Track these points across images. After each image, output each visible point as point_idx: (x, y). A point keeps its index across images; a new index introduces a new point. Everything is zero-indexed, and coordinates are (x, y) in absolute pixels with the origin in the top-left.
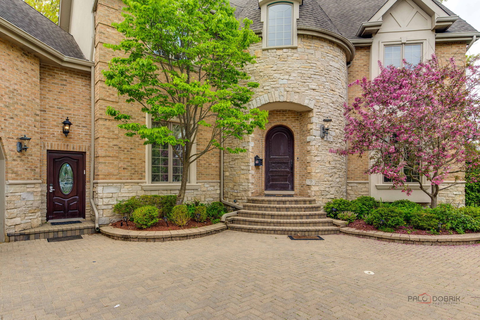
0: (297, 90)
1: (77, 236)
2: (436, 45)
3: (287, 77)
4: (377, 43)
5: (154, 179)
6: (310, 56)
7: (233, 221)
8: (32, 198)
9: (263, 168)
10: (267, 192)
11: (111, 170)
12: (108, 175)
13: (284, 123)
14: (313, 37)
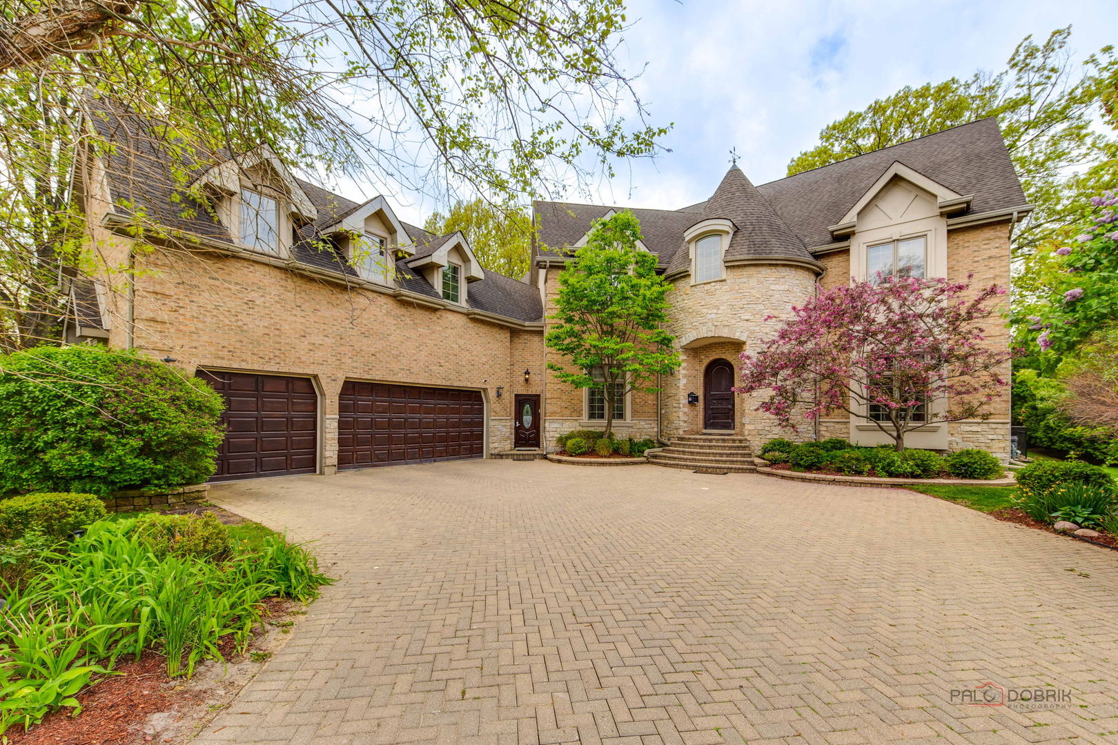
0: (727, 323)
1: (531, 458)
2: (948, 237)
3: (715, 311)
4: (857, 246)
5: (592, 416)
6: (741, 286)
7: (655, 457)
8: (504, 430)
9: (701, 404)
10: (704, 431)
11: (556, 409)
12: (554, 413)
13: (724, 357)
14: (745, 266)
